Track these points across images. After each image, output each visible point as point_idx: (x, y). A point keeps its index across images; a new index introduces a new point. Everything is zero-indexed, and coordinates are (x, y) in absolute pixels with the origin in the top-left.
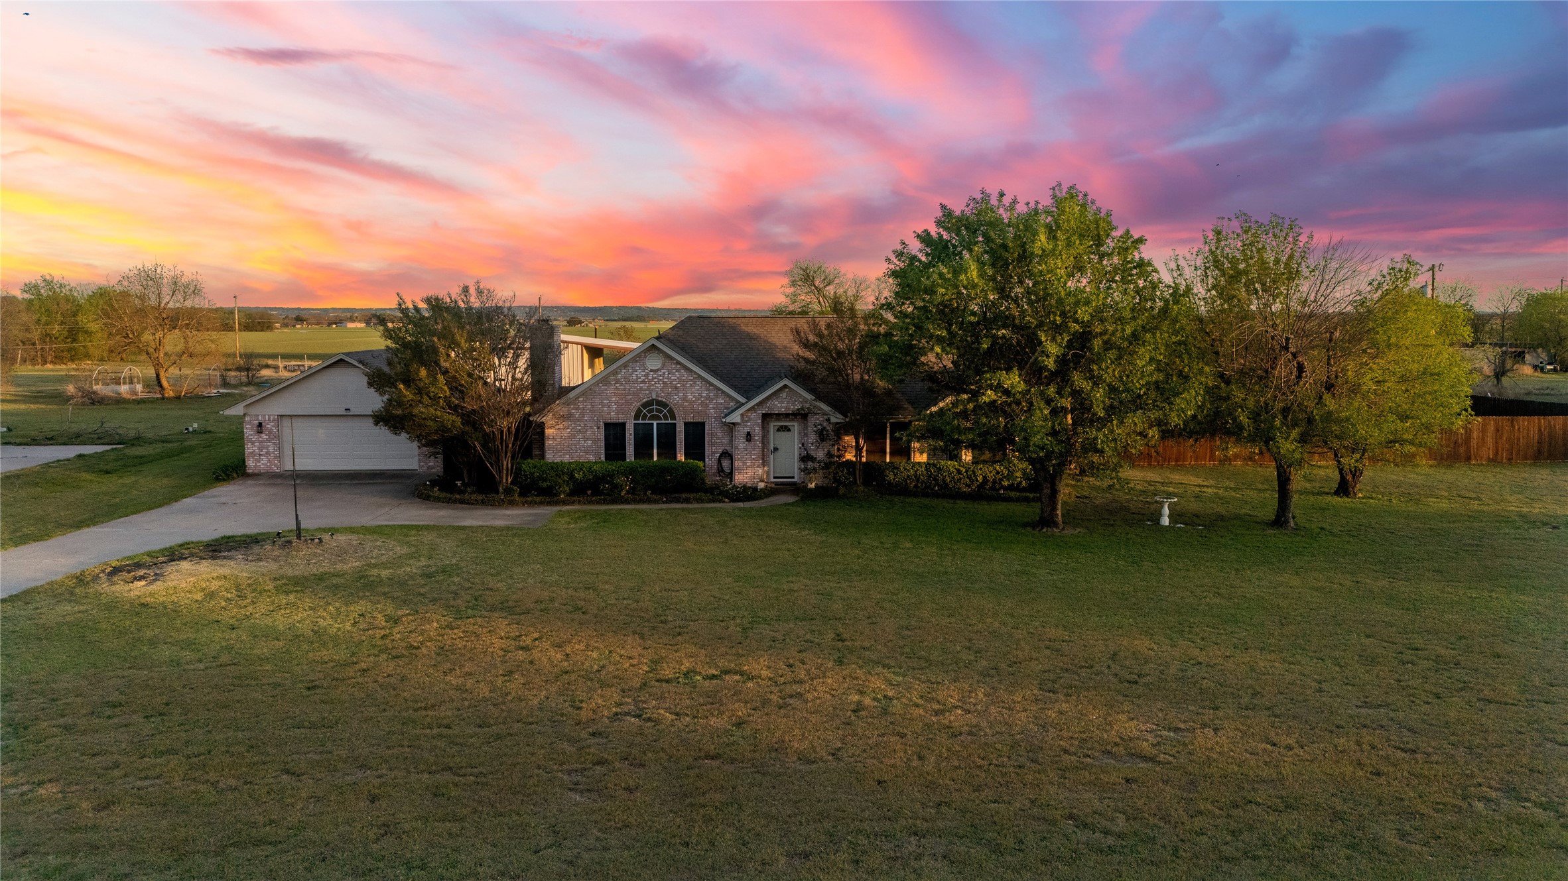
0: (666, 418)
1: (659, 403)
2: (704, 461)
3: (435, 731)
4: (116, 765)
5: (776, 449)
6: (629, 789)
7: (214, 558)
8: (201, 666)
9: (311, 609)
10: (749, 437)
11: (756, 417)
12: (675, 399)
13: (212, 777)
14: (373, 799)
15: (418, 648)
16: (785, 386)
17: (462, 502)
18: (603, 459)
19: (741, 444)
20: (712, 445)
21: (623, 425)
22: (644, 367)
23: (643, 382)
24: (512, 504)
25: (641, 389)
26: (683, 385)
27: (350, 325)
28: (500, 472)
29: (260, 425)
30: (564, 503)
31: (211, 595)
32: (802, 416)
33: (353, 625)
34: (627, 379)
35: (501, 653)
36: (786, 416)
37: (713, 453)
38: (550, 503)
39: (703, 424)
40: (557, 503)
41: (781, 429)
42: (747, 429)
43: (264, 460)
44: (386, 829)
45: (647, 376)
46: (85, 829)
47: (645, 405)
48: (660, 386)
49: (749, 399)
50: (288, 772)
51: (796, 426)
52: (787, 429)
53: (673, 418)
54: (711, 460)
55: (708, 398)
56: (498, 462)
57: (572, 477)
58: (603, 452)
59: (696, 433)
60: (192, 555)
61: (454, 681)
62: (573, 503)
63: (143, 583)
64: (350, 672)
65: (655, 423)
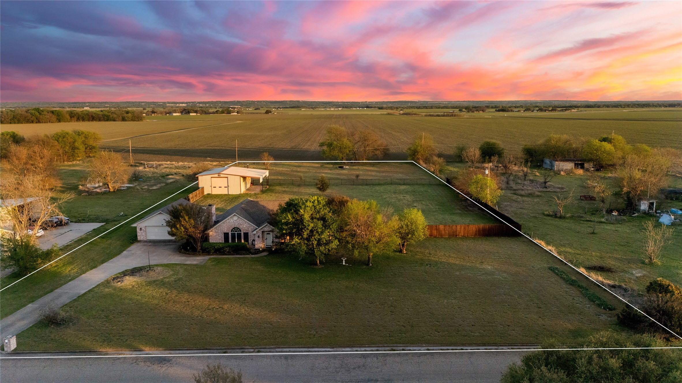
0: (239, 231)
1: (237, 228)
2: (248, 242)
3: (169, 319)
4: (123, 324)
5: (266, 239)
6: (194, 329)
7: (133, 275)
8: (133, 305)
9: (152, 291)
10: (259, 237)
11: (260, 232)
12: (241, 227)
13: (137, 326)
14: (159, 330)
15: (170, 301)
16: (267, 225)
17: (188, 254)
18: (223, 242)
19: (256, 238)
20: (250, 238)
21: (228, 233)
22: (233, 219)
23: (233, 223)
24: (200, 255)
25: (232, 225)
26: (243, 224)
27: (174, 114)
28: (197, 246)
29: (141, 228)
30: (212, 255)
31: (133, 286)
32: (272, 231)
33: (159, 295)
34: (229, 222)
35: (184, 302)
36: (269, 231)
37: (251, 240)
38: (208, 255)
39: (248, 233)
40: (210, 255)
41: (267, 234)
42: (258, 235)
43: (142, 237)
44: (160, 334)
45: (234, 221)
46: (121, 333)
47: (233, 228)
48: (237, 224)
49: (259, 227)
50: (147, 325)
51: (271, 233)
52: (269, 234)
53: (241, 231)
54: (250, 242)
55: (249, 227)
56: (197, 244)
57: (215, 248)
58: (223, 240)
59: (246, 235)
60: (128, 274)
61: (174, 309)
62: (213, 255)
63: (120, 283)
64: (158, 307)
65: (236, 233)
